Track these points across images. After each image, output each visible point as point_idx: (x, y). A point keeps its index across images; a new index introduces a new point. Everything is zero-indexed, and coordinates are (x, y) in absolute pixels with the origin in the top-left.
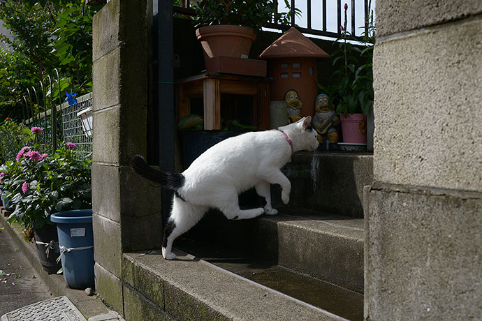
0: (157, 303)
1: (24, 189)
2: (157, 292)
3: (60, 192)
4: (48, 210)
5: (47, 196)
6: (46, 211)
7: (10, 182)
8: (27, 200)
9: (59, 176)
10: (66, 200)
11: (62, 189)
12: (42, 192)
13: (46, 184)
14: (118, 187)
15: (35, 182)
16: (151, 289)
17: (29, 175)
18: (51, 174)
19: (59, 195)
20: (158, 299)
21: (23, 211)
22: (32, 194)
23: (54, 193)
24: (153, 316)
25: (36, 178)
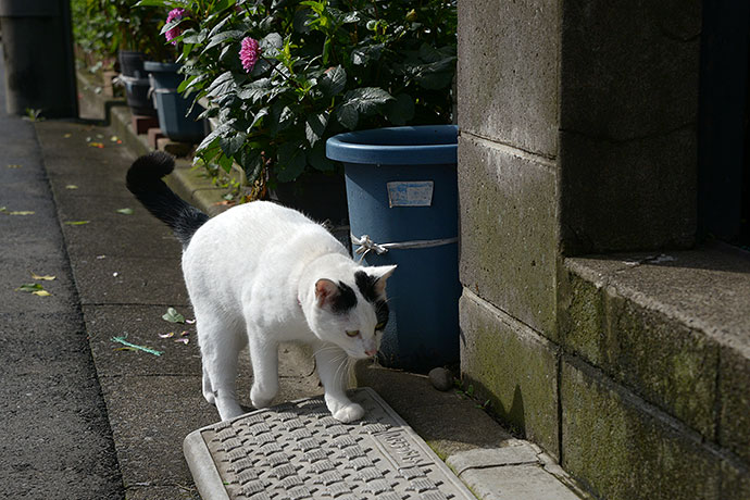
0: (687, 420)
1: (245, 57)
2: (692, 384)
3: (351, 69)
4: (316, 126)
5: (314, 81)
6: (309, 130)
7: (201, 38)
8: (253, 93)
9: (349, 19)
10: (372, 96)
11: (357, 60)
12: (297, 69)
13: (308, 44)
14: (556, 40)
15: (273, 38)
16: (666, 372)
17: (256, 18)
18: (325, 13)
19: (349, 78)
20: (693, 404)
21: (240, 125)
22: (267, 74)
23: (333, 74)
24: (669, 462)
25: (276, 27)
